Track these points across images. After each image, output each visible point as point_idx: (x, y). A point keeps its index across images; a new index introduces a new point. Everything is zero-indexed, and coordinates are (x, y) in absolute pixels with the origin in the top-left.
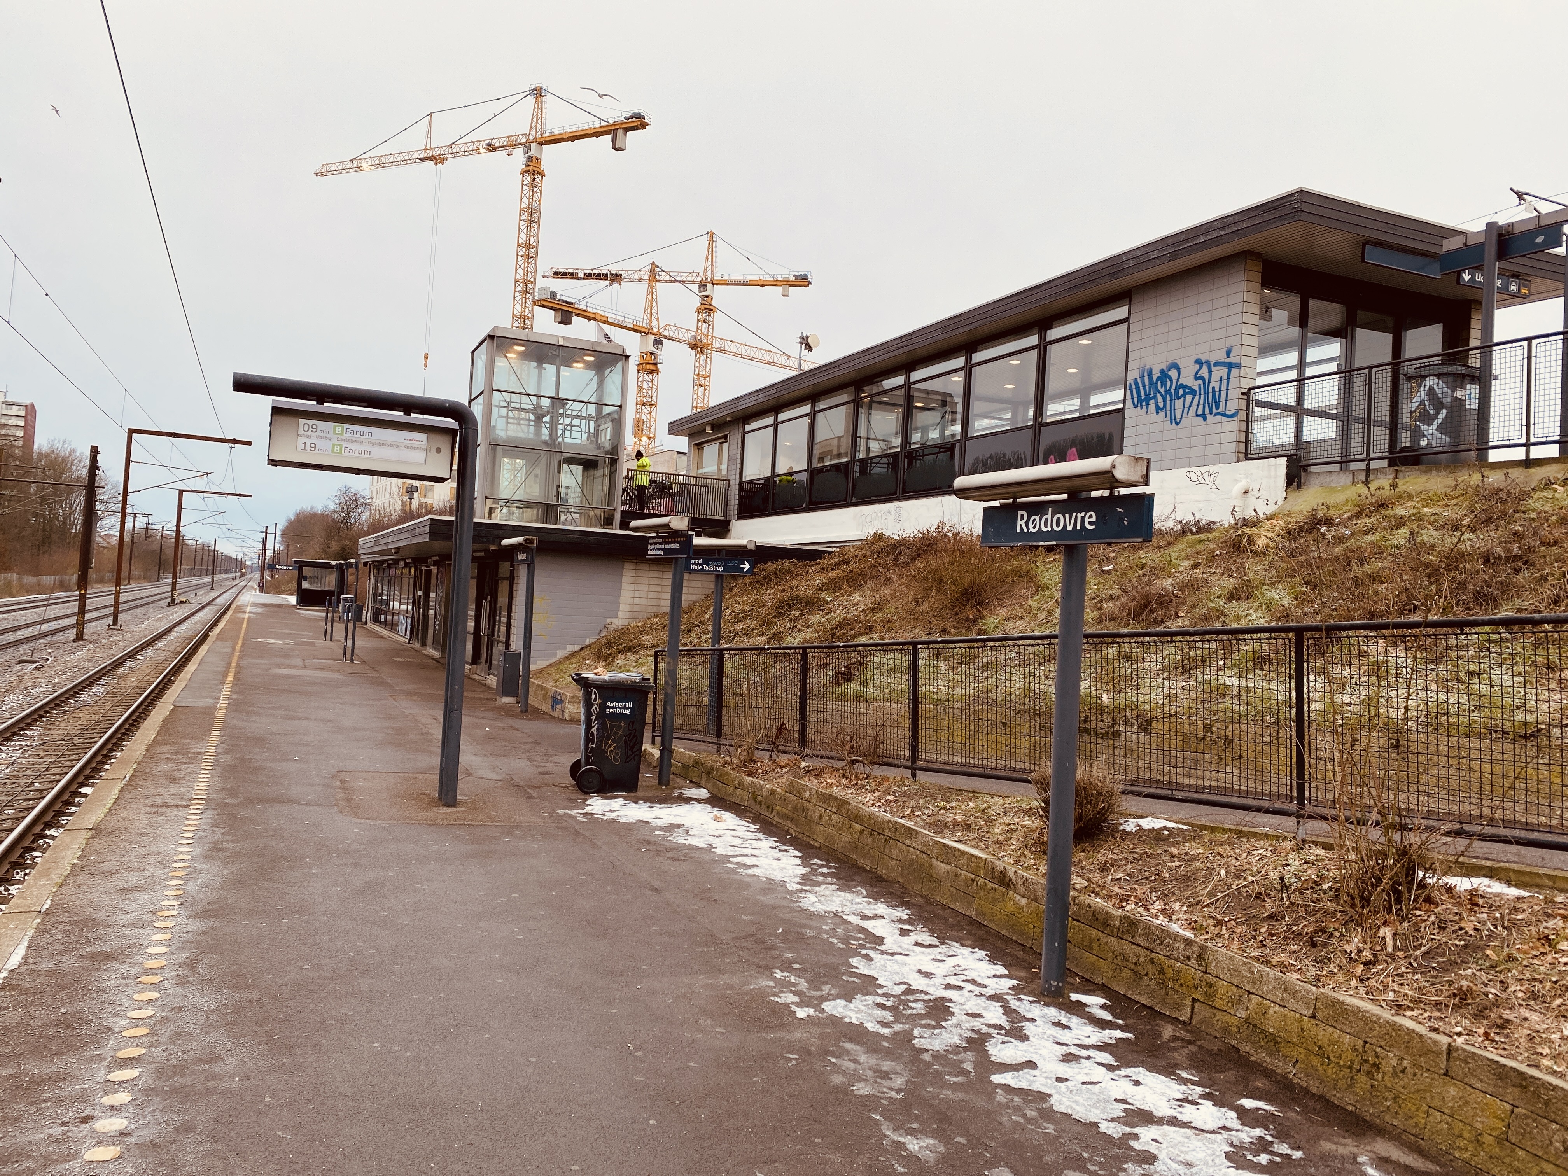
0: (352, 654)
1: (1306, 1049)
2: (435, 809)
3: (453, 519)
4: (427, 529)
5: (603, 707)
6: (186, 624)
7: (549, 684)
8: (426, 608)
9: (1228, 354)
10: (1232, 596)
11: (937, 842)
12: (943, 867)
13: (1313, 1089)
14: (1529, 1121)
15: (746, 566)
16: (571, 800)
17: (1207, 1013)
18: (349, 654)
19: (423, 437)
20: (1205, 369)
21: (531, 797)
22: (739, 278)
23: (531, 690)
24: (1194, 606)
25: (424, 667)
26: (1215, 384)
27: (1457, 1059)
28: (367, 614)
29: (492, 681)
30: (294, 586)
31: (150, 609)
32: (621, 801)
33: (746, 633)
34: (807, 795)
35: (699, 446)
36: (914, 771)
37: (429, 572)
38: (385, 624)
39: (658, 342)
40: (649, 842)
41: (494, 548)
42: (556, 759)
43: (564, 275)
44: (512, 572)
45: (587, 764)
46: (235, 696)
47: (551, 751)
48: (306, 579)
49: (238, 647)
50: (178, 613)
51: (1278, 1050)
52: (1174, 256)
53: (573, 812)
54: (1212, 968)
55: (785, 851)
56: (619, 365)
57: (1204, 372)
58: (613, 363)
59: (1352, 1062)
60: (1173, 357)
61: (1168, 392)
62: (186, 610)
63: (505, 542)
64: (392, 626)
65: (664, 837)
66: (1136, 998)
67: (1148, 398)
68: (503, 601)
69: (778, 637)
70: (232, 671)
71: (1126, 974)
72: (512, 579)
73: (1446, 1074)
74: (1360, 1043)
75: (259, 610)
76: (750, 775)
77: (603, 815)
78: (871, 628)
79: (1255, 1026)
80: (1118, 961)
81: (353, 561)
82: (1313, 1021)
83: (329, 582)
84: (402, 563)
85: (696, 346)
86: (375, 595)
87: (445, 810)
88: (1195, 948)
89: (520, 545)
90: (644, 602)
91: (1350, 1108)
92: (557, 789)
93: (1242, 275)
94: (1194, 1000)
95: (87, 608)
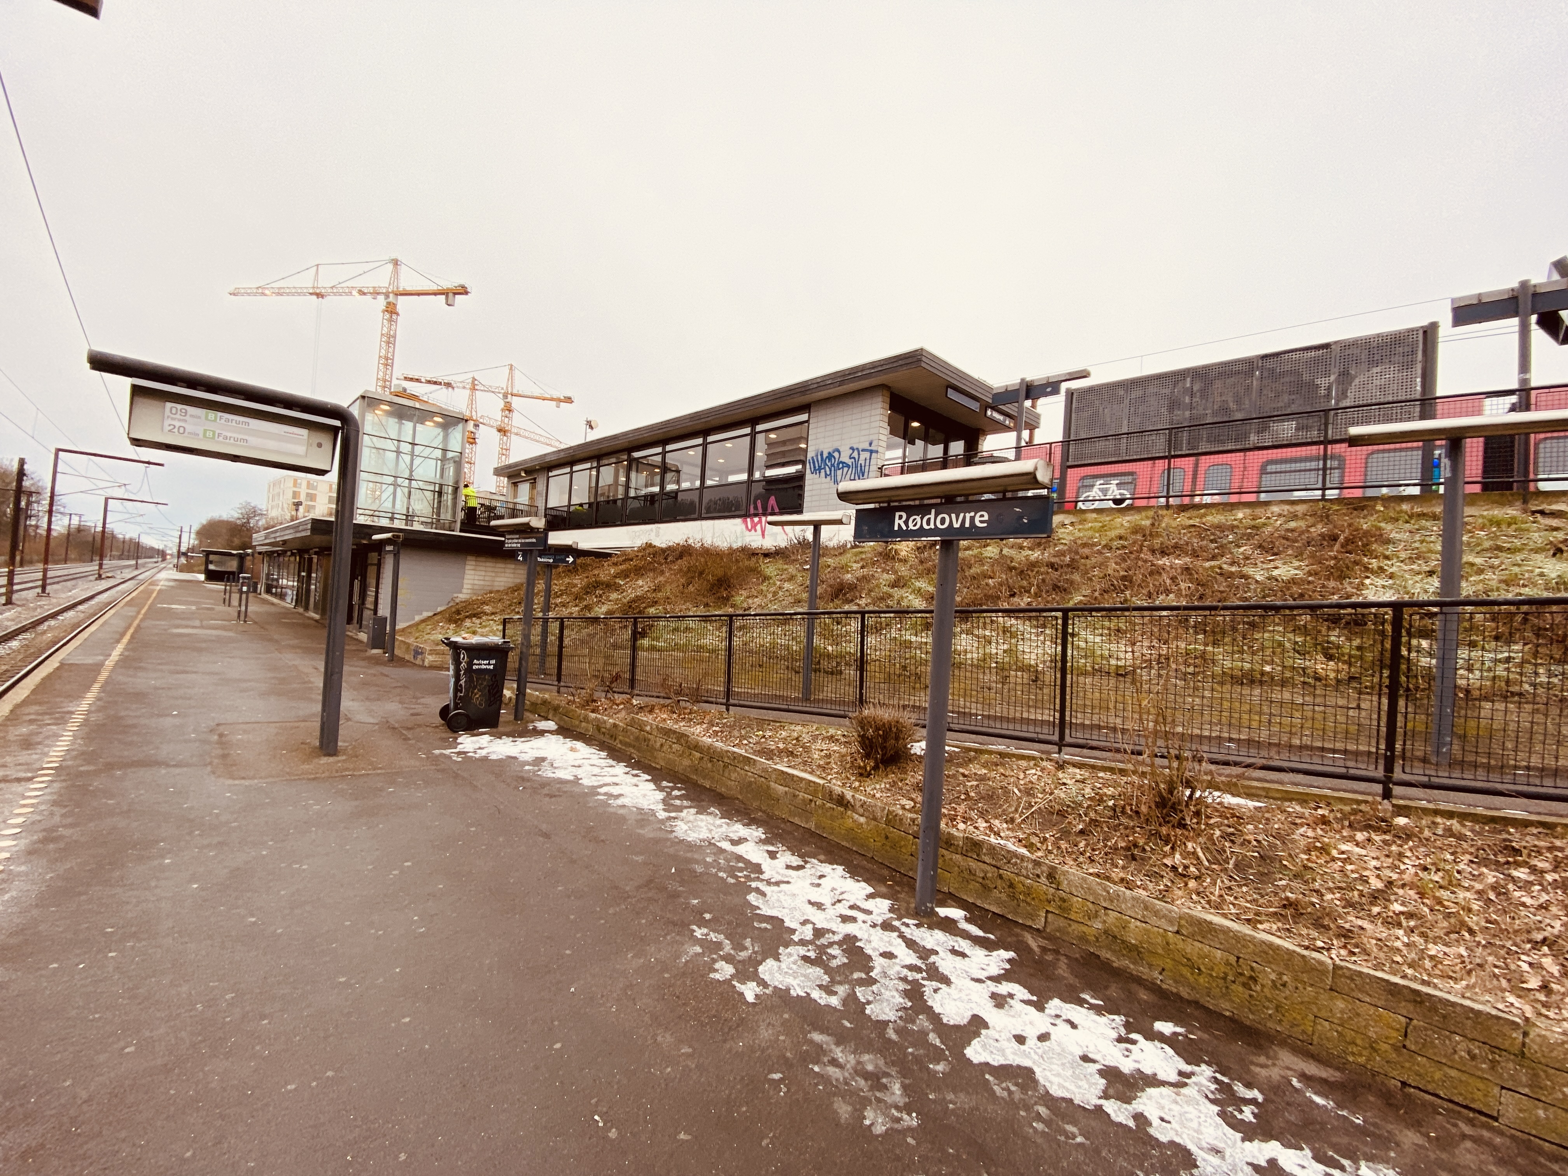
0: (246, 616)
1: (1174, 960)
2: (316, 760)
3: (333, 519)
4: (309, 526)
5: (470, 664)
6: (108, 593)
7: (411, 640)
8: (309, 584)
9: (870, 444)
10: (894, 585)
11: (775, 770)
12: (781, 789)
13: (1185, 995)
14: (1429, 1033)
15: (571, 559)
16: (445, 740)
17: (1062, 923)
18: (242, 616)
19: (304, 432)
20: (856, 452)
21: (406, 739)
22: (530, 394)
23: (397, 643)
24: (870, 591)
25: (305, 626)
26: (862, 461)
27: (1341, 976)
28: (261, 587)
29: (363, 636)
30: (203, 568)
31: (80, 582)
32: (486, 738)
33: (564, 605)
34: (648, 728)
35: (515, 484)
36: (728, 706)
37: (311, 560)
38: (275, 595)
39: (476, 426)
40: (523, 779)
41: (365, 542)
42: (422, 700)
43: (411, 379)
44: (379, 560)
45: (456, 708)
46: (126, 653)
47: (418, 694)
48: (211, 562)
49: (143, 612)
50: (104, 585)
51: (1142, 959)
52: (842, 383)
53: (447, 752)
54: (1064, 885)
55: (636, 775)
56: (460, 426)
57: (855, 454)
58: (456, 424)
59: (1226, 974)
60: (836, 445)
61: (833, 465)
62: (111, 583)
63: (375, 537)
64: (282, 596)
65: (534, 772)
66: (987, 907)
67: (820, 469)
68: (372, 582)
69: (588, 608)
70: (131, 631)
71: (974, 885)
72: (379, 565)
73: (1331, 989)
74: (1233, 959)
75: (172, 584)
76: (593, 711)
77: (475, 752)
78: (656, 602)
79: (1115, 937)
80: (966, 874)
81: (249, 551)
82: (1178, 936)
83: (232, 565)
84: (289, 553)
85: (502, 431)
86: (268, 575)
87: (325, 760)
88: (1045, 868)
89: (389, 539)
90: (482, 583)
91: (1228, 1014)
92: (429, 729)
93: (880, 399)
94: (1047, 912)
95: (15, 581)
